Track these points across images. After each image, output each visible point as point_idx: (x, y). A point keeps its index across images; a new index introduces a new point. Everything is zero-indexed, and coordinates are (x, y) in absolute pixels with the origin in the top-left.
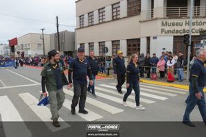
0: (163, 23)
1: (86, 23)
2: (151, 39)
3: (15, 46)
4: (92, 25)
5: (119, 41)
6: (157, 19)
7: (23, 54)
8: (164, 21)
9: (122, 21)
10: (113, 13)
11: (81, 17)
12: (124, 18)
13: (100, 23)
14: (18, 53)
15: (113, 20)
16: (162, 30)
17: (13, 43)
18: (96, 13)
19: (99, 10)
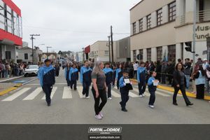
1: (137, 31)
2: (184, 44)
3: (89, 54)
4: (142, 32)
5: (161, 47)
6: (187, 24)
7: (93, 61)
9: (164, 26)
10: (157, 19)
11: (134, 24)
12: (166, 24)
13: (148, 30)
14: (90, 60)
15: (158, 26)
17: (87, 50)
18: (144, 20)
19: (147, 17)
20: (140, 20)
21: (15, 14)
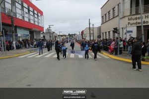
0: (129, 18)
1: (104, 21)
4: (106, 21)
6: (125, 17)
8: (130, 17)
11: (103, 17)
15: (114, 18)
16: (129, 23)
18: (107, 14)
19: (109, 12)
20: (106, 15)
21: (39, 15)
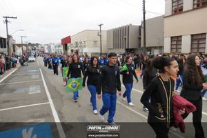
3: (68, 45)
7: (77, 52)
17: (66, 42)
